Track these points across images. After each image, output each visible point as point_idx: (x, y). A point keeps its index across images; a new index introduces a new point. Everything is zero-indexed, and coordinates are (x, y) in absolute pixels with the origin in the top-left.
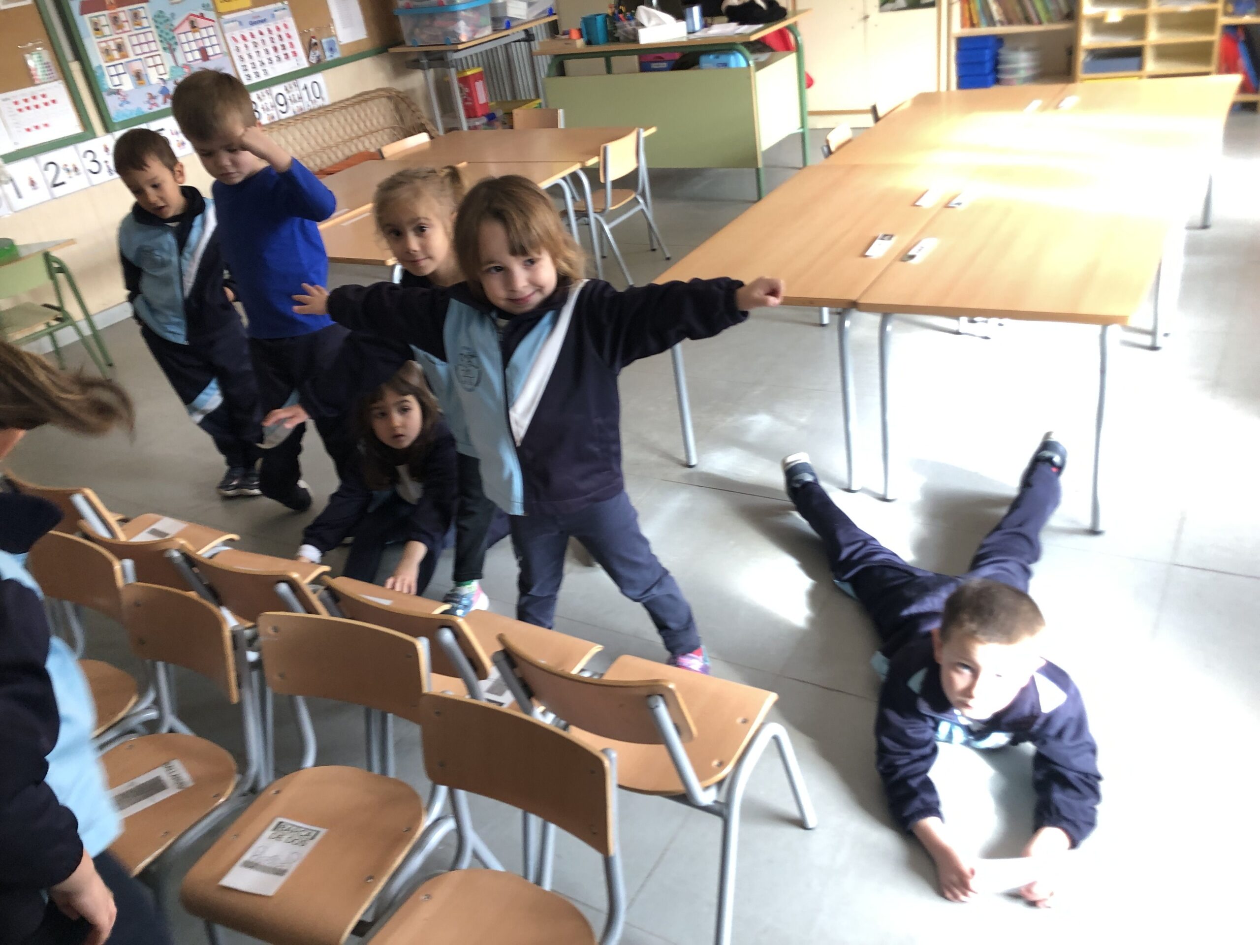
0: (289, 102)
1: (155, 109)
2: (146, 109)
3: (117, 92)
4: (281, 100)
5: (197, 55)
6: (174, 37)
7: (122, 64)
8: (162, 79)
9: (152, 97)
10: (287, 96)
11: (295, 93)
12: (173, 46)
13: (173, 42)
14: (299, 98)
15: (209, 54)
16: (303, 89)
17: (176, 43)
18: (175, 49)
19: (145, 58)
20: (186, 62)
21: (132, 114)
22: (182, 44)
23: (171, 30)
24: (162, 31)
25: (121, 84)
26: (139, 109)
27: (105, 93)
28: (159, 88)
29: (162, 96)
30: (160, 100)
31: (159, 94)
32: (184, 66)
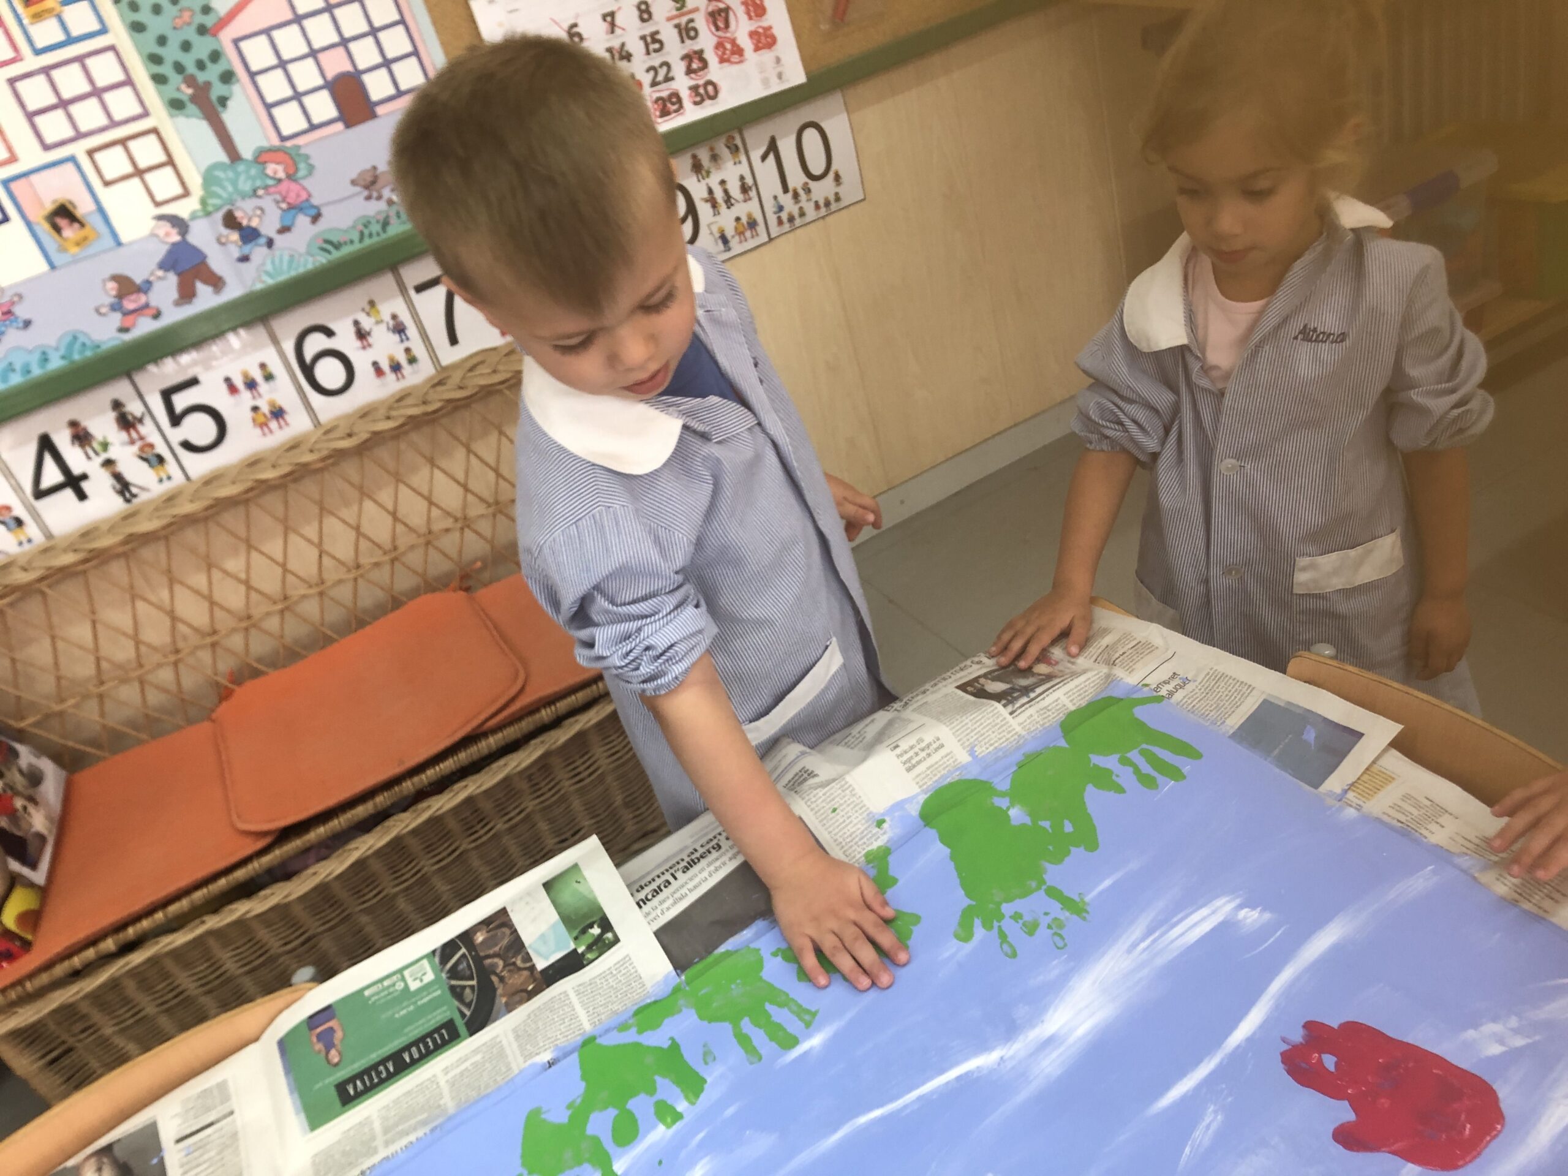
0: (704, 210)
5: (323, 107)
6: (215, 56)
8: (176, 221)
9: (126, 286)
10: (698, 190)
11: (731, 172)
12: (218, 89)
13: (212, 73)
14: (745, 189)
15: (375, 95)
16: (764, 158)
17: (228, 77)
18: (223, 101)
19: (91, 153)
20: (275, 141)
21: (45, 359)
22: (252, 75)
23: (202, 30)
24: (162, 41)
26: (74, 339)
28: (161, 251)
29: (172, 279)
30: (165, 290)
31: (160, 273)
32: (262, 157)
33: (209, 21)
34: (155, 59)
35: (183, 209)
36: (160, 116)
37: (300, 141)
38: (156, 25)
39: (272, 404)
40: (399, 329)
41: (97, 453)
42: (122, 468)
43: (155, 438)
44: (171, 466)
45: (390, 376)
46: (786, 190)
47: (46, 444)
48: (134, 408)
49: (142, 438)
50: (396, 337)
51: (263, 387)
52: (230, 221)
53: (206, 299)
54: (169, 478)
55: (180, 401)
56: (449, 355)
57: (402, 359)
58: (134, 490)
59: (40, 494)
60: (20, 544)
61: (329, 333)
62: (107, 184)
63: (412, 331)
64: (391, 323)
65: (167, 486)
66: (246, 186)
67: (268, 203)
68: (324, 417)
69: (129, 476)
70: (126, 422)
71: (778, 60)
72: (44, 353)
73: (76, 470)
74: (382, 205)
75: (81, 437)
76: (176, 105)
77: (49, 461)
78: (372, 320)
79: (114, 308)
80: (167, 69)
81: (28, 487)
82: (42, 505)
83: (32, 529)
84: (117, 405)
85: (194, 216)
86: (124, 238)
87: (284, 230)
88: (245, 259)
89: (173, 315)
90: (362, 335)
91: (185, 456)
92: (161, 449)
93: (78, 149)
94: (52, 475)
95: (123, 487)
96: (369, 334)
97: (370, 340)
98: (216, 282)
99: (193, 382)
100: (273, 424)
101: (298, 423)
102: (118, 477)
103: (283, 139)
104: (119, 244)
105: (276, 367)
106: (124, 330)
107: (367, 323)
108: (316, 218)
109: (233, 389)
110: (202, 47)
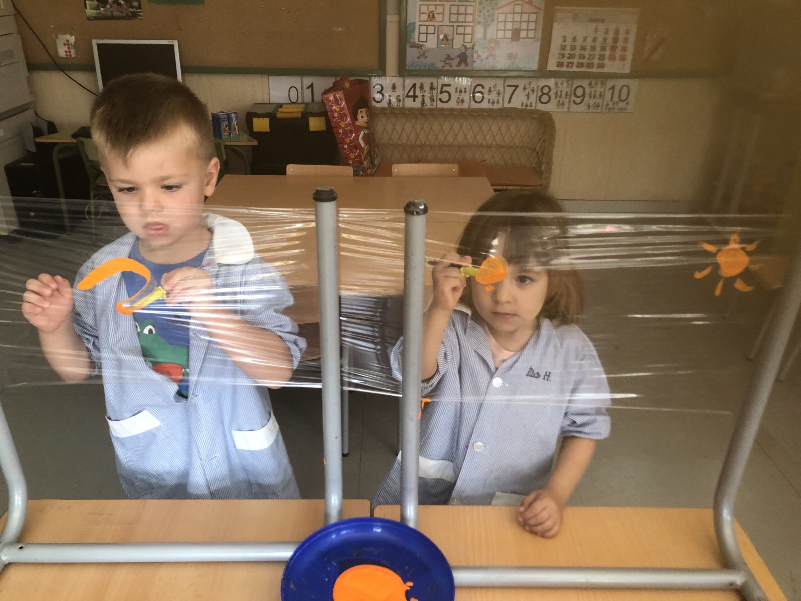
0: (587, 96)
1: (448, 68)
2: (439, 65)
3: (420, 47)
4: (579, 92)
5: (509, 34)
6: (493, 15)
7: (434, 26)
8: (465, 47)
9: (449, 57)
10: (588, 91)
11: (599, 89)
12: (489, 22)
13: (490, 19)
14: (600, 95)
15: (521, 36)
16: (609, 89)
17: (493, 20)
18: (489, 25)
19: (458, 26)
20: (495, 38)
21: (425, 67)
22: (498, 22)
25: (426, 42)
26: (433, 64)
27: (408, 45)
28: (459, 53)
29: (458, 60)
30: (455, 62)
31: (457, 57)
32: (491, 40)
36: (475, 24)
37: (500, 40)
39: (463, 98)
40: (499, 94)
41: (422, 93)
42: (425, 98)
43: (435, 95)
44: (434, 103)
45: (491, 104)
46: (611, 100)
47: (414, 86)
48: (435, 85)
49: (432, 93)
50: (497, 95)
51: (463, 94)
52: (476, 52)
53: (462, 67)
54: (433, 105)
55: (445, 89)
56: (507, 105)
57: (496, 101)
58: (425, 105)
59: (407, 96)
60: (398, 105)
61: (483, 87)
62: (457, 34)
63: (501, 96)
64: (498, 91)
65: (432, 107)
68: (472, 107)
69: (425, 101)
70: (432, 88)
71: (624, 65)
72: (425, 65)
73: (416, 95)
74: (510, 62)
75: (422, 87)
77: (413, 90)
78: (494, 89)
79: (444, 61)
81: (406, 94)
82: (406, 99)
83: (401, 104)
85: (470, 48)
86: (454, 47)
88: (475, 62)
89: (454, 68)
90: (490, 91)
91: (439, 102)
92: (435, 98)
93: (455, 24)
94: (411, 93)
95: (423, 103)
96: (491, 92)
97: (491, 93)
98: (467, 65)
99: (449, 85)
100: (460, 103)
101: (465, 106)
102: (423, 100)
103: (497, 38)
104: (452, 48)
105: (468, 90)
106: (443, 67)
107: (492, 89)
108: (495, 58)
109: (456, 91)
110: (491, 12)
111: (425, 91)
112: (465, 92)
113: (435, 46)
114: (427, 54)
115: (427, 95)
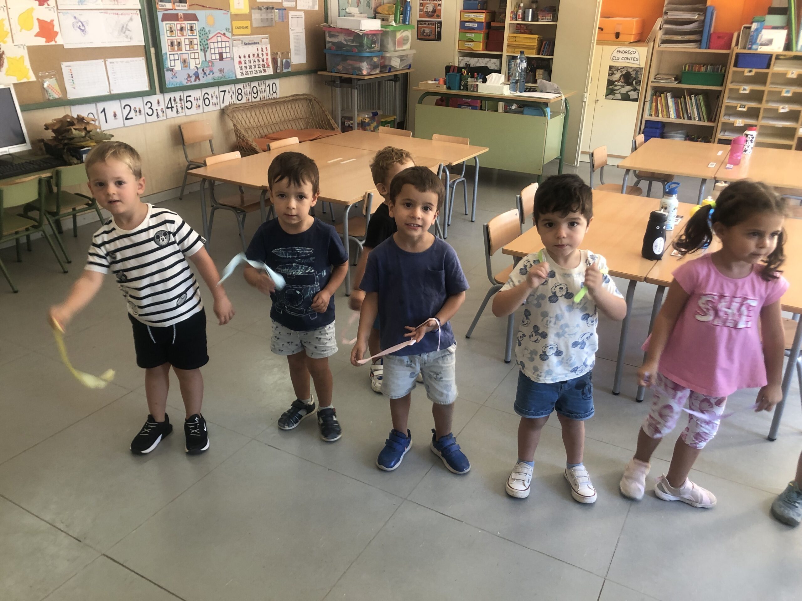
1: (189, 83)
3: (172, 70)
6: (207, 44)
7: (178, 54)
8: (197, 67)
9: (189, 76)
12: (206, 49)
13: (206, 47)
14: (264, 91)
15: (224, 57)
17: (208, 48)
18: (206, 51)
19: (191, 53)
20: (211, 60)
21: (177, 84)
22: (211, 48)
23: (207, 40)
24: (202, 39)
25: (175, 66)
26: (181, 82)
27: (165, 70)
28: (194, 72)
29: (194, 77)
30: (193, 79)
31: (193, 75)
32: (209, 61)
33: (208, 39)
34: (201, 42)
35: (198, 66)
36: (199, 51)
37: (214, 61)
38: (202, 37)
39: (199, 104)
40: (217, 98)
42: (178, 108)
43: (183, 104)
44: (184, 110)
45: (214, 106)
47: (171, 99)
48: (182, 98)
51: (198, 101)
52: (203, 70)
53: (197, 82)
54: (183, 112)
55: (189, 99)
56: (223, 105)
57: (216, 103)
58: (178, 113)
59: (168, 108)
60: (163, 116)
61: (208, 95)
62: (191, 59)
64: (216, 96)
66: (206, 65)
67: (208, 69)
69: (179, 110)
70: (181, 100)
72: (177, 82)
73: (173, 106)
74: (221, 75)
75: (175, 100)
76: (201, 50)
77: (170, 102)
79: (186, 79)
80: (201, 44)
81: (166, 106)
82: (167, 110)
83: (165, 114)
84: (180, 96)
87: (209, 74)
88: (203, 77)
90: (212, 97)
91: (186, 109)
92: (183, 107)
93: (189, 52)
94: (169, 105)
95: (177, 111)
98: (199, 80)
99: (190, 96)
100: (198, 108)
101: (201, 110)
102: (177, 109)
106: (187, 83)
107: (213, 95)
108: (213, 74)
109: (195, 100)
110: (206, 42)
111: (177, 103)
112: (200, 99)
113: (180, 69)
114: (177, 75)
115: (179, 105)
